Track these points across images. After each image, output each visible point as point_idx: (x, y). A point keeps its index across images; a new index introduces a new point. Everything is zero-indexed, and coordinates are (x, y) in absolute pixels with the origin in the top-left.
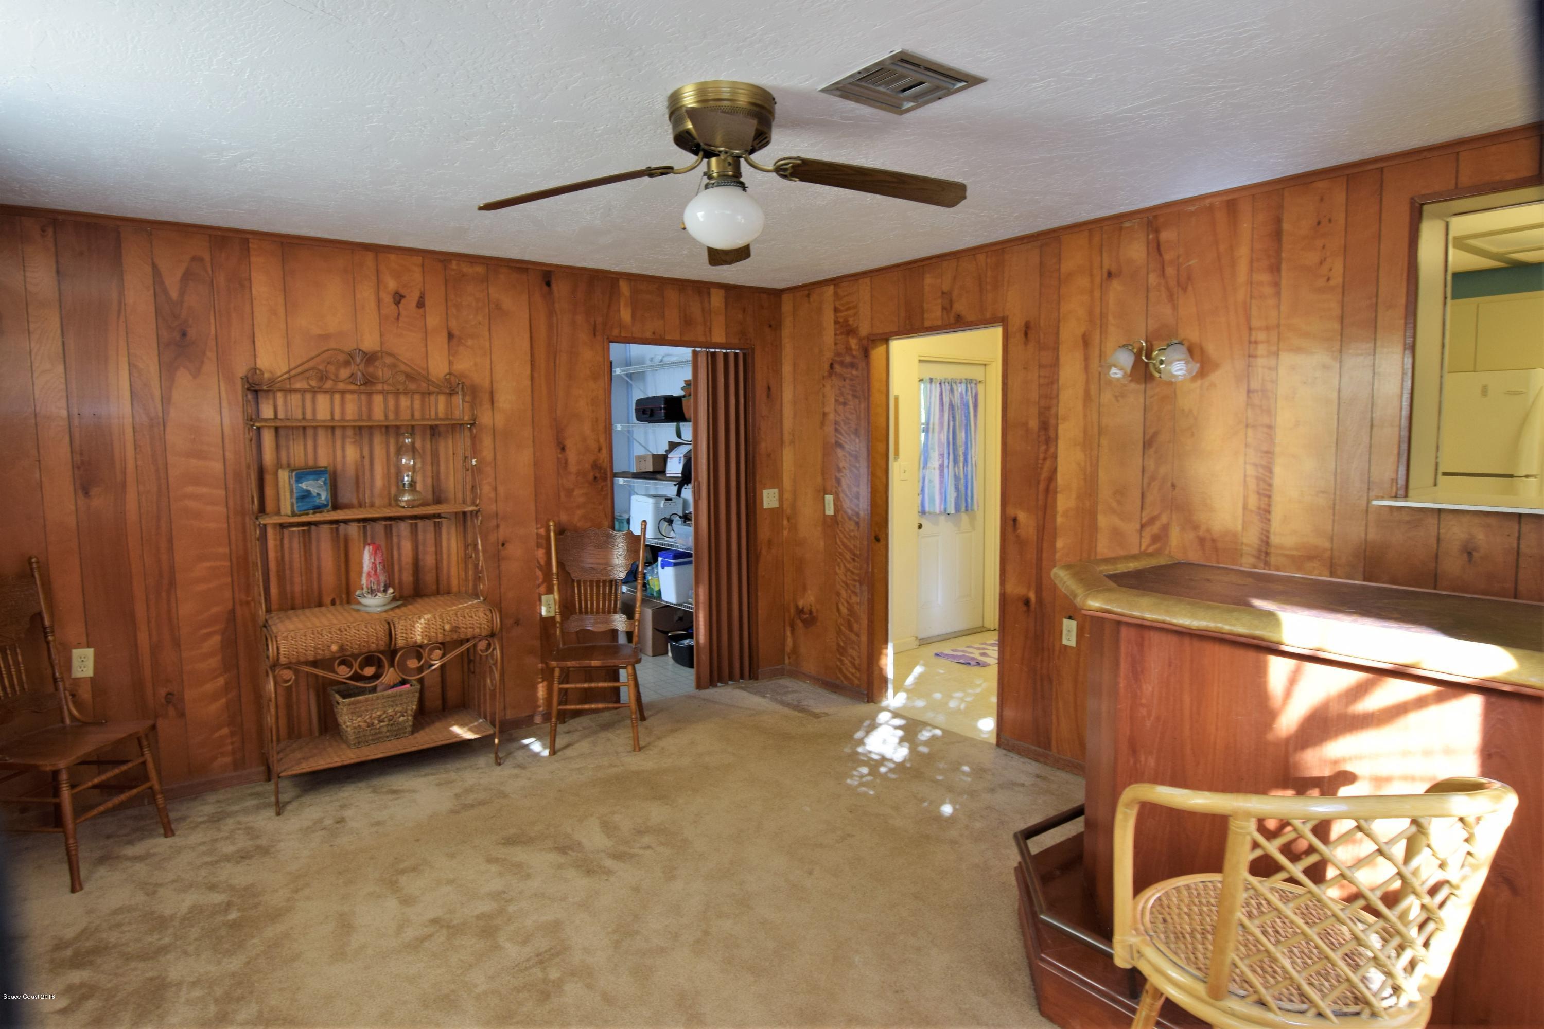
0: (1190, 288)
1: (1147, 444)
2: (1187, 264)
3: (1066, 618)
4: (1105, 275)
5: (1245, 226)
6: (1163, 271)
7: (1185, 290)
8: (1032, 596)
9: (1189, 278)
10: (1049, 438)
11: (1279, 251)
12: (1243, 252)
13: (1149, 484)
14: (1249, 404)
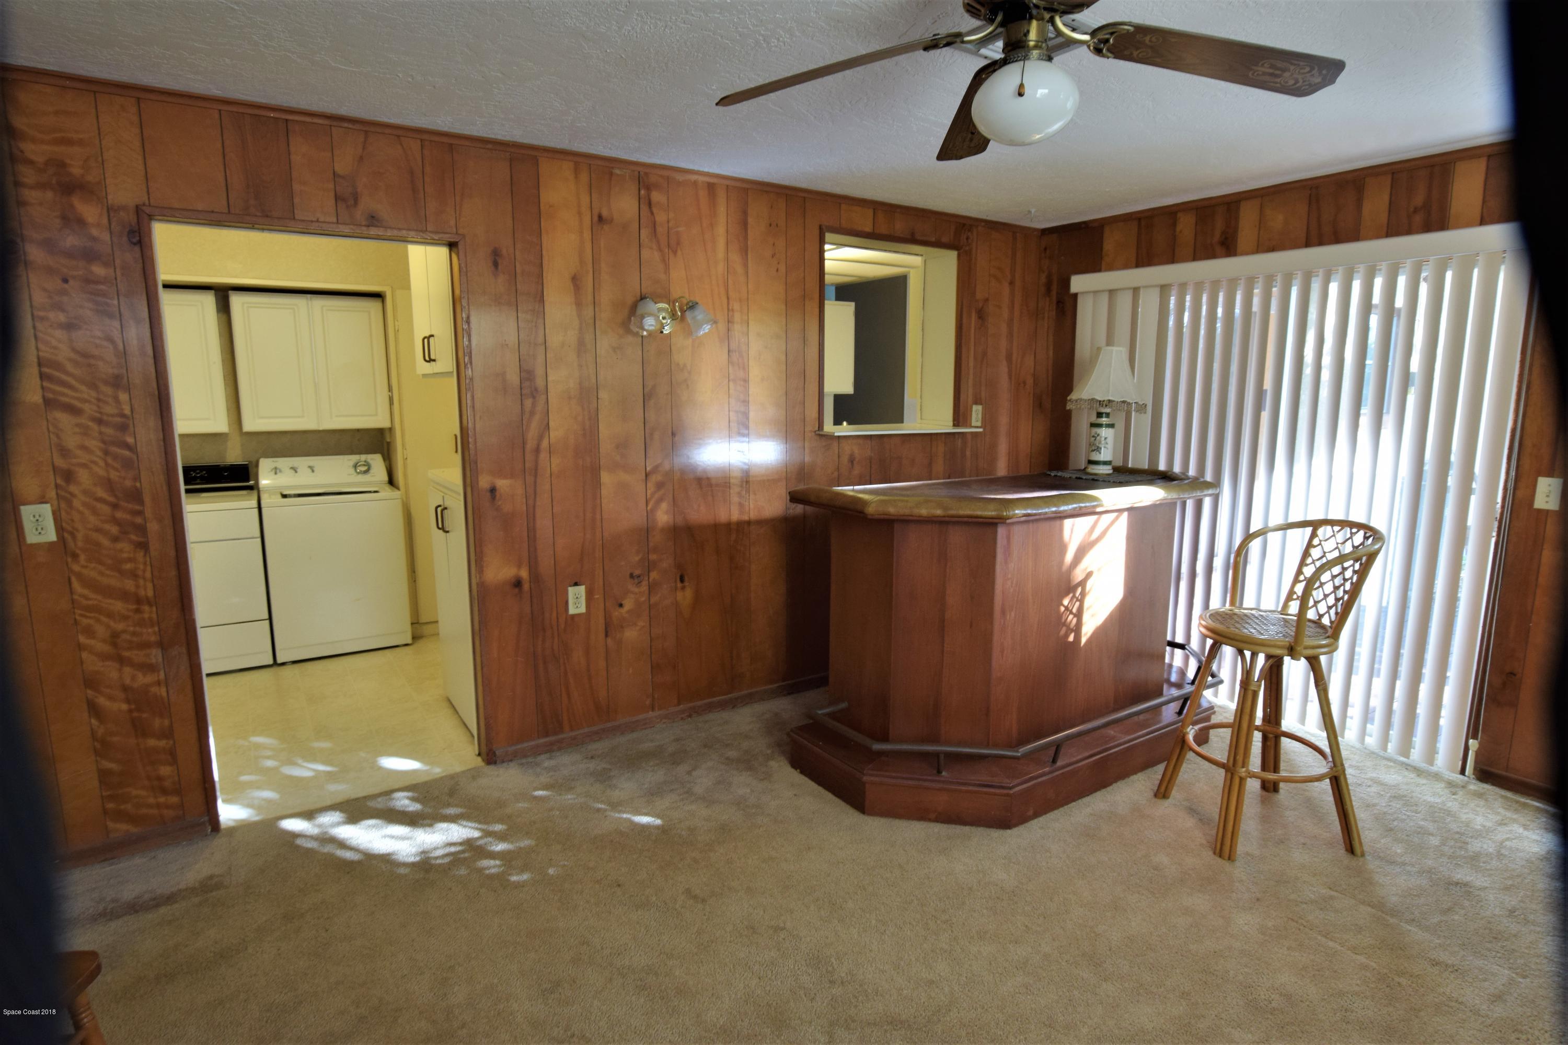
0: (679, 252)
1: (646, 398)
2: (675, 230)
3: (571, 586)
4: (596, 218)
5: (722, 209)
6: (655, 231)
7: (675, 253)
8: (524, 574)
9: (678, 243)
10: (536, 390)
11: (746, 238)
12: (721, 230)
13: (652, 434)
14: (730, 361)
